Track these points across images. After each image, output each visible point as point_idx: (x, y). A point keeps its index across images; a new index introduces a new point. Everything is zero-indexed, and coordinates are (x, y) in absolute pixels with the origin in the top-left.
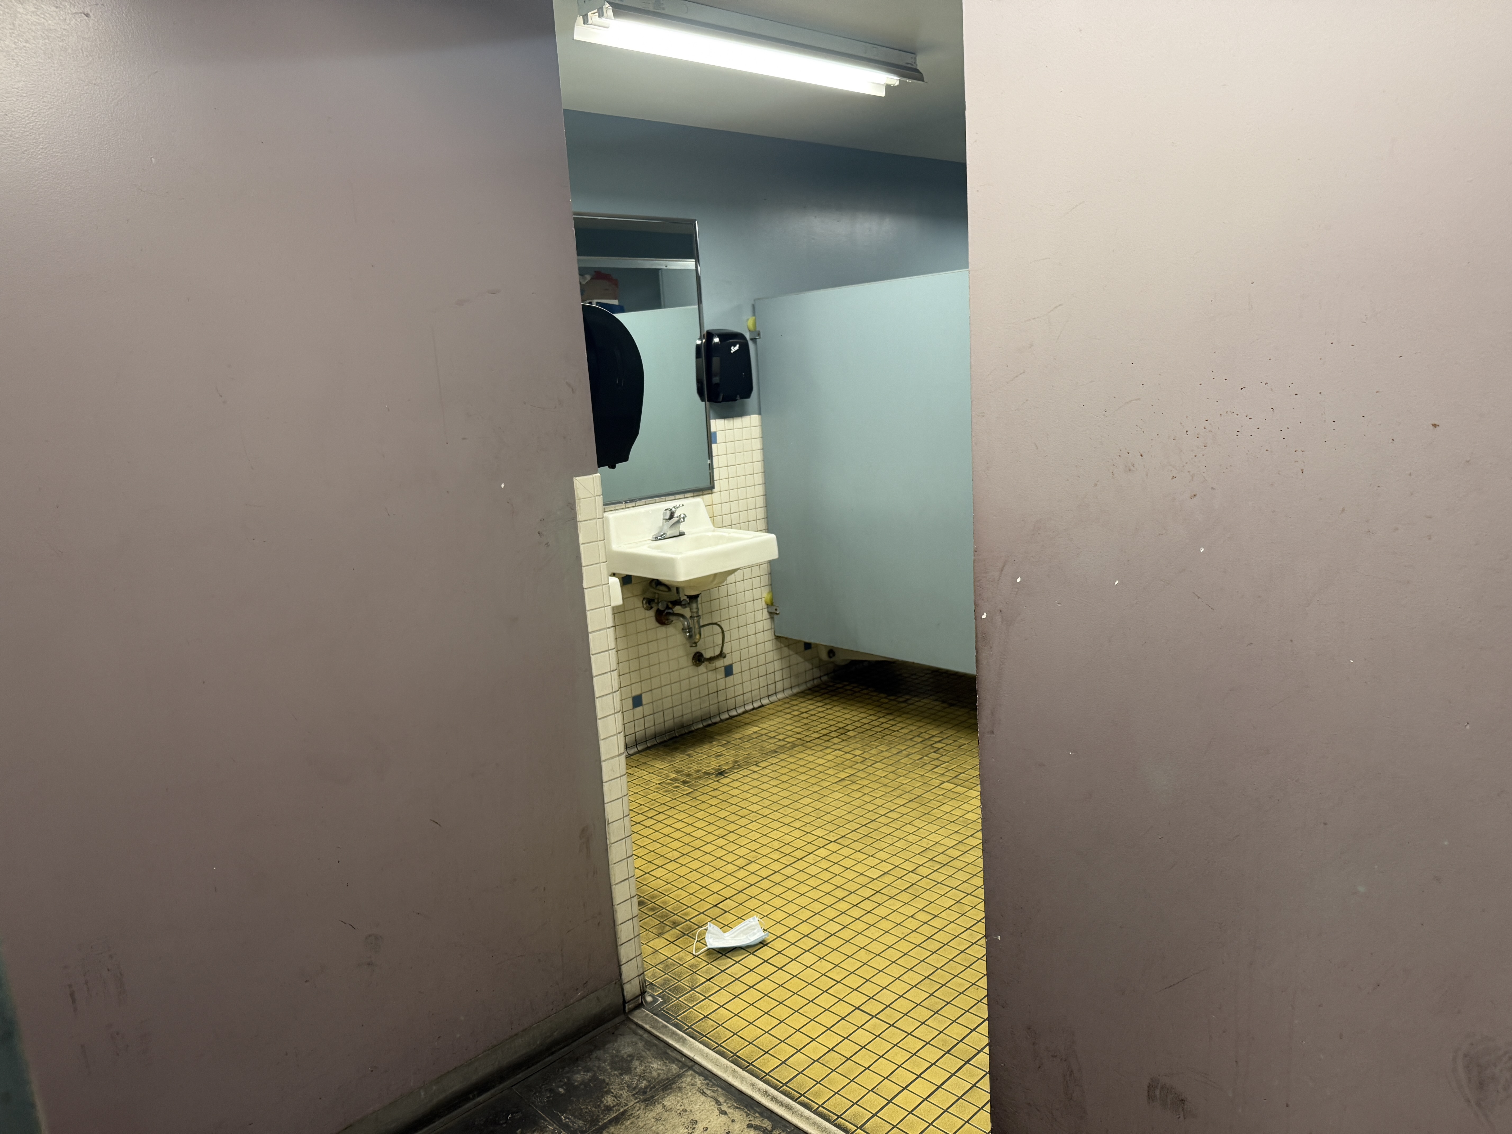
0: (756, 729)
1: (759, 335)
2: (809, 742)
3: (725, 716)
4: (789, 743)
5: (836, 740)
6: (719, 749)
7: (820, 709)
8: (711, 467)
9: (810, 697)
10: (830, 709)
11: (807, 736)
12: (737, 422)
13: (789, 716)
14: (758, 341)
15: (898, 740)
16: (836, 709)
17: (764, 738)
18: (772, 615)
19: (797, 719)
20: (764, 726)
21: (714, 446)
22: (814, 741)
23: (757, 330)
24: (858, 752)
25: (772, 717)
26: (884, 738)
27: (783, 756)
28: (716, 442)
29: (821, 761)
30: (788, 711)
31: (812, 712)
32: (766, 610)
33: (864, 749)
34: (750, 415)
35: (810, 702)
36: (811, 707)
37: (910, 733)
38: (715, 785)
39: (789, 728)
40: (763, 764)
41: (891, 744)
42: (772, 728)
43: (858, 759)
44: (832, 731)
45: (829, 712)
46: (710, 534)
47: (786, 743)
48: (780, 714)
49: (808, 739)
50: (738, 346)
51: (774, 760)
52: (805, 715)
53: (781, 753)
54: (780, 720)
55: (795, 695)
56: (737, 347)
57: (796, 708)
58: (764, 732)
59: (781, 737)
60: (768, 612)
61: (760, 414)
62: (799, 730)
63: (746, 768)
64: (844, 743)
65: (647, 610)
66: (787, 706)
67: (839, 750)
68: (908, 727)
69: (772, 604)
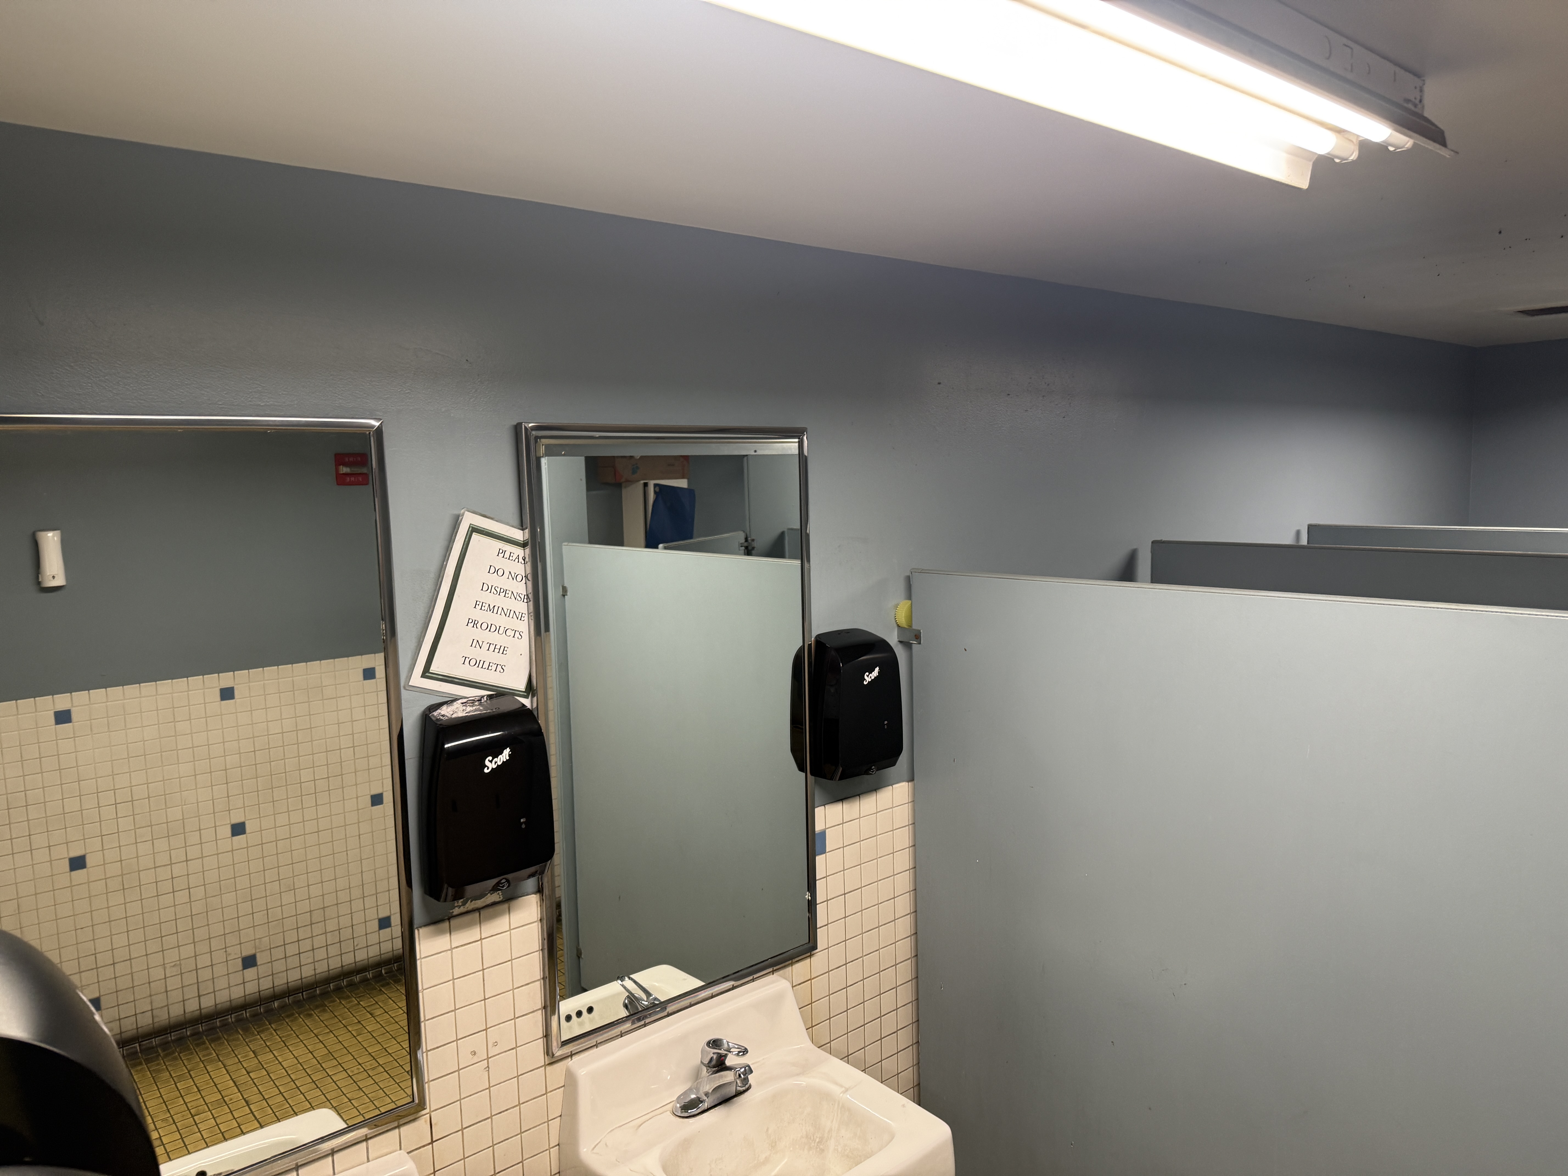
1: (918, 637)
8: (812, 905)
12: (868, 804)
14: (916, 647)
21: (820, 860)
23: (914, 627)
28: (824, 852)
34: (892, 785)
50: (877, 669)
56: (875, 673)
61: (911, 779)
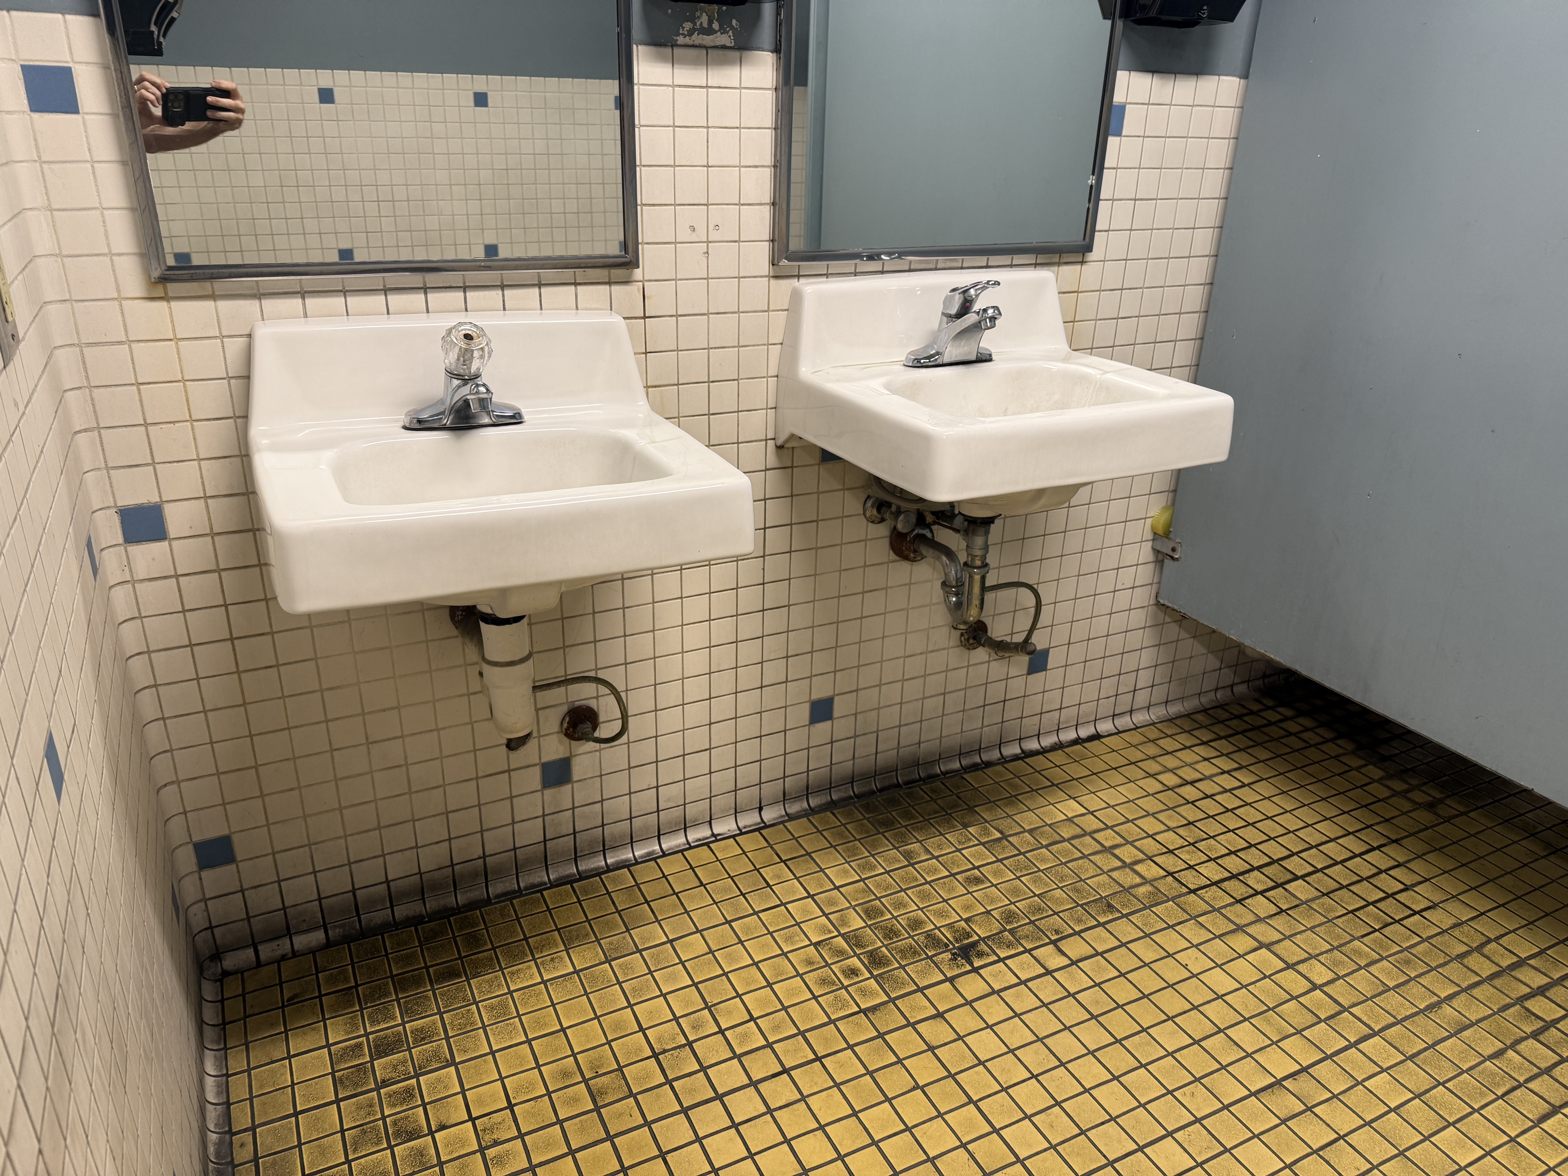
0: (1072, 808)
2: (1194, 891)
3: (1013, 750)
4: (1145, 881)
5: (1261, 906)
6: (980, 856)
7: (1228, 782)
9: (1206, 736)
10: (1249, 785)
11: (1191, 867)
12: (1184, 88)
13: (1152, 785)
15: (1426, 953)
16: (1265, 789)
17: (1088, 845)
18: (1161, 558)
19: (1170, 798)
20: (1093, 803)
21: (1112, 141)
22: (1207, 894)
24: (1320, 974)
25: (1115, 778)
26: (1386, 931)
27: (1125, 930)
28: (1119, 132)
29: (1220, 981)
30: (1152, 767)
31: (1207, 787)
32: (1150, 544)
33: (1337, 963)
34: (1218, 73)
35: (1203, 751)
36: (1207, 769)
37: (1456, 932)
38: (943, 997)
39: (1150, 825)
40: (1075, 948)
41: (1408, 962)
42: (1111, 817)
43: (1320, 1006)
44: (1253, 869)
45: (1247, 795)
46: (1056, 366)
47: (1138, 880)
48: (1133, 772)
49: (1192, 880)
51: (1101, 940)
52: (1189, 792)
53: (1123, 916)
54: (1130, 791)
55: (1171, 720)
57: (1170, 762)
58: (1091, 823)
59: (1127, 853)
60: (1153, 548)
61: (1245, 77)
62: (1170, 839)
63: (1029, 951)
64: (1279, 922)
65: (873, 522)
66: (1152, 750)
67: (1268, 946)
68: (1448, 906)
69: (1167, 535)
